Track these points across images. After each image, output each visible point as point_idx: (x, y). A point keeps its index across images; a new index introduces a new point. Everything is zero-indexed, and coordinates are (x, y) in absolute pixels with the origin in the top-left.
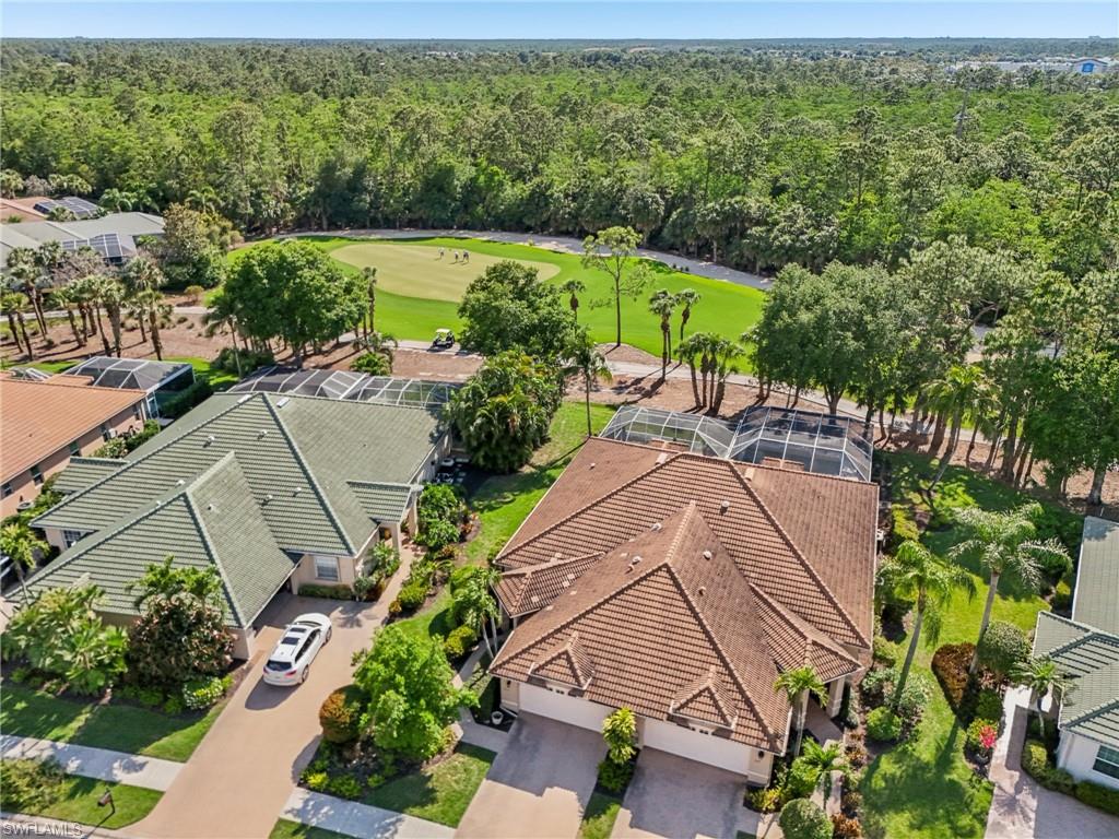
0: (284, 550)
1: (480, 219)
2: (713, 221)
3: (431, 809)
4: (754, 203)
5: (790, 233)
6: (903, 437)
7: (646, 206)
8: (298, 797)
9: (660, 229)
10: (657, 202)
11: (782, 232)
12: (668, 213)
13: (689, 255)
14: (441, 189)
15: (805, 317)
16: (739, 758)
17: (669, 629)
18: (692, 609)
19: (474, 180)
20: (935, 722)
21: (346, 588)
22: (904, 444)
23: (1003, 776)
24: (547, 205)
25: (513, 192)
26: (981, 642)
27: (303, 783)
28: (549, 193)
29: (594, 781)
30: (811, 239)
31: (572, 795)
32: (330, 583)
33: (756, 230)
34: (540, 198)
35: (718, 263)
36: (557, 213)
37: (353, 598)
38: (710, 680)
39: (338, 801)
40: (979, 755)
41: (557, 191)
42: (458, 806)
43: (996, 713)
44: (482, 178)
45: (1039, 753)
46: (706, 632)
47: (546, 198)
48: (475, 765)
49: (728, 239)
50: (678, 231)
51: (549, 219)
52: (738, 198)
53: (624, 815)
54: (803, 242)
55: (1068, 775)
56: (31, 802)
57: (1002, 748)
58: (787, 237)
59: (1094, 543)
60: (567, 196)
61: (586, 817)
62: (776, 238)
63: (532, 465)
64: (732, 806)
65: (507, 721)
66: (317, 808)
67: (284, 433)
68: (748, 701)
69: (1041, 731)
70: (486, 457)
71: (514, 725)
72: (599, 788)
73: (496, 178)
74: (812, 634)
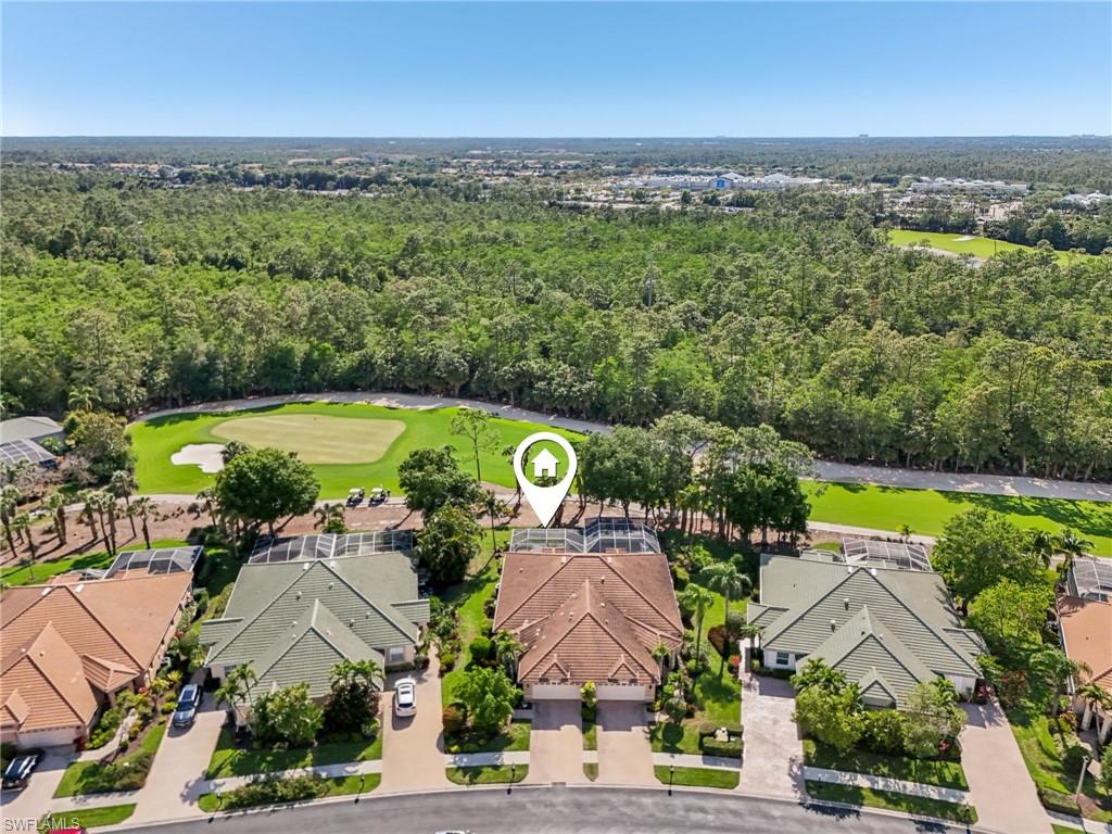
0: (375, 649)
1: (316, 384)
2: (510, 380)
3: (514, 746)
4: (535, 364)
5: (565, 386)
6: (666, 521)
7: (457, 369)
8: (449, 758)
9: (469, 383)
10: (463, 365)
11: (559, 385)
12: (472, 372)
13: (492, 400)
14: (284, 366)
15: (608, 464)
16: (640, 693)
17: (598, 642)
18: (605, 631)
19: (308, 355)
20: (714, 662)
21: (409, 664)
22: (668, 526)
23: (744, 676)
24: (373, 370)
25: (345, 362)
26: (726, 622)
27: (447, 752)
28: (373, 361)
29: (581, 719)
30: (580, 390)
31: (574, 727)
32: (398, 663)
33: (541, 384)
34: (366, 365)
35: (516, 406)
36: (382, 375)
37: (414, 669)
38: (623, 659)
39: (470, 755)
40: (733, 670)
41: (378, 359)
42: (525, 742)
43: (738, 652)
44: (316, 353)
45: (756, 662)
46: (615, 640)
47: (372, 365)
48: (525, 726)
49: (520, 391)
50: (483, 385)
51: (376, 380)
52: (524, 362)
53: (599, 728)
54: (575, 393)
55: (769, 668)
56: (319, 792)
57: (742, 665)
58: (563, 389)
59: (765, 567)
60: (387, 361)
61: (584, 732)
62: (555, 390)
63: (469, 575)
64: (643, 713)
65: (530, 706)
66: (461, 760)
67: (344, 583)
68: (641, 666)
69: (756, 654)
70: (445, 576)
71: (534, 707)
72: (584, 720)
73: (328, 352)
74: (659, 633)
